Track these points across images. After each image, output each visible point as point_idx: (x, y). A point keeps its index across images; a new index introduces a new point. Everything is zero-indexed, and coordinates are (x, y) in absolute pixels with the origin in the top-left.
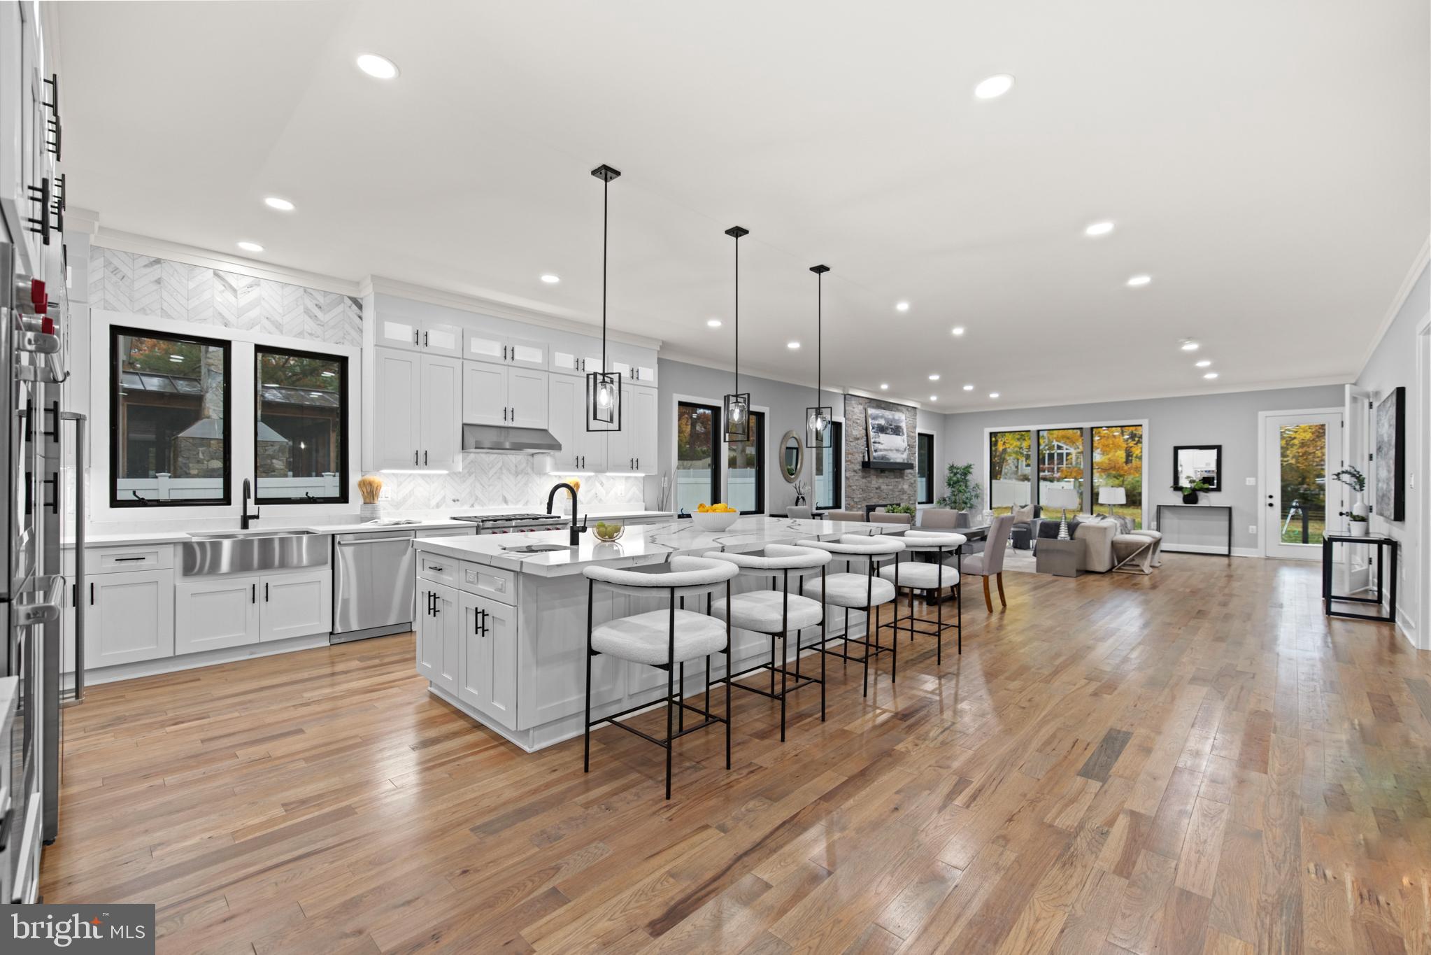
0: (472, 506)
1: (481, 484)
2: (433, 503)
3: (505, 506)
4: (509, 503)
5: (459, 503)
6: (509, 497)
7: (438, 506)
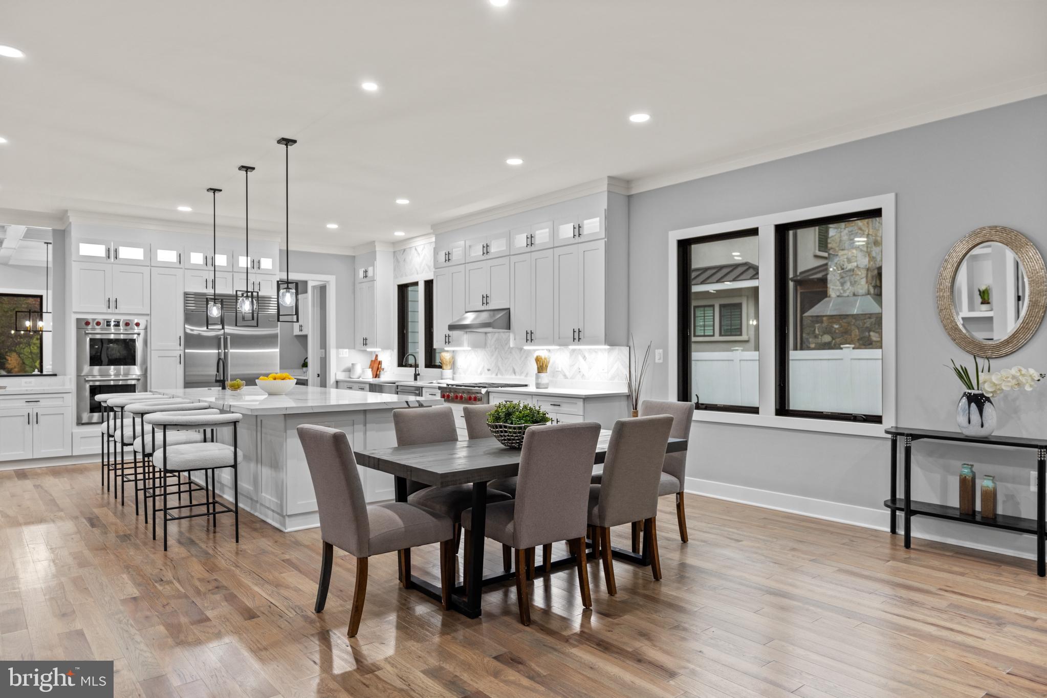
0: (497, 375)
1: (501, 358)
2: (479, 372)
3: (514, 377)
4: (517, 374)
5: (490, 372)
6: (517, 370)
7: (481, 374)
